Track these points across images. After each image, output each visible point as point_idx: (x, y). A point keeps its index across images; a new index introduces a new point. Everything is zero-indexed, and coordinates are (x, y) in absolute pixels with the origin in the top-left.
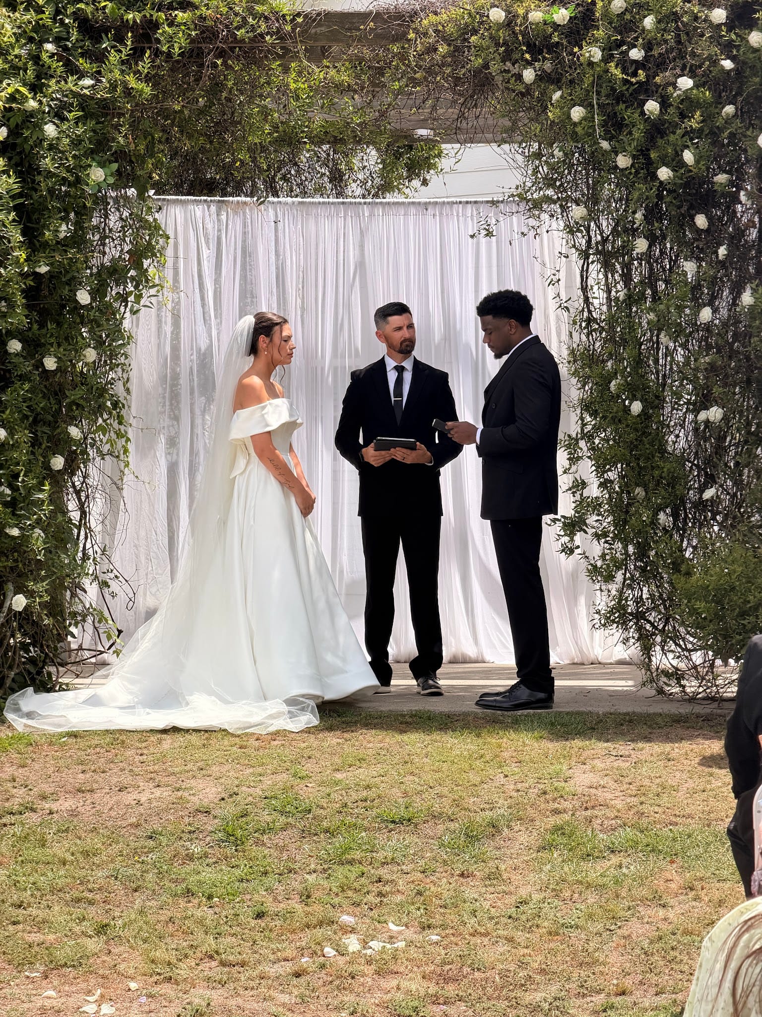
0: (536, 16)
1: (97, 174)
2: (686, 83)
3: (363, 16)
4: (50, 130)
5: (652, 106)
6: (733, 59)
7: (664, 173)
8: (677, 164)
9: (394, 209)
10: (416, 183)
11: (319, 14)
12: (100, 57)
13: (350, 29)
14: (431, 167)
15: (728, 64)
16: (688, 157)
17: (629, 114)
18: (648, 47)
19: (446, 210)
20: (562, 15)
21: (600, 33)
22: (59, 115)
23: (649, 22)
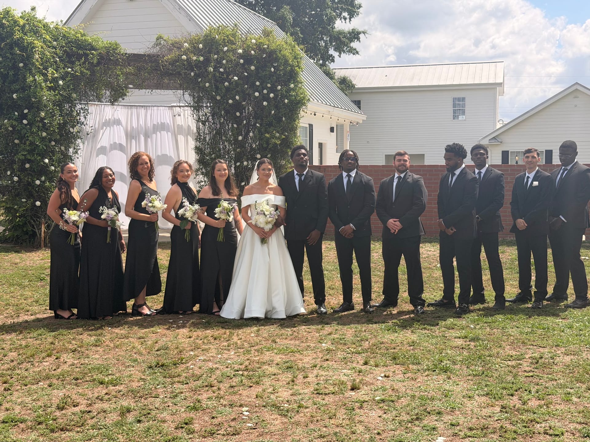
0: (195, 58)
1: (74, 95)
2: (236, 78)
3: (144, 55)
4: (61, 82)
5: (226, 84)
6: (247, 72)
7: (230, 101)
8: (233, 99)
9: (133, 107)
10: (120, 99)
11: (131, 54)
12: (73, 63)
13: (140, 59)
14: (126, 95)
15: (246, 74)
16: (237, 97)
17: (220, 86)
18: (225, 69)
19: (148, 108)
20: (201, 59)
21: (212, 64)
22: (63, 78)
23: (224, 62)
